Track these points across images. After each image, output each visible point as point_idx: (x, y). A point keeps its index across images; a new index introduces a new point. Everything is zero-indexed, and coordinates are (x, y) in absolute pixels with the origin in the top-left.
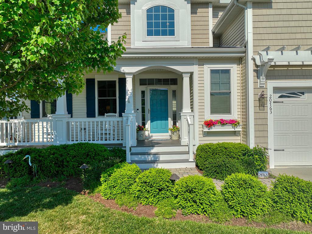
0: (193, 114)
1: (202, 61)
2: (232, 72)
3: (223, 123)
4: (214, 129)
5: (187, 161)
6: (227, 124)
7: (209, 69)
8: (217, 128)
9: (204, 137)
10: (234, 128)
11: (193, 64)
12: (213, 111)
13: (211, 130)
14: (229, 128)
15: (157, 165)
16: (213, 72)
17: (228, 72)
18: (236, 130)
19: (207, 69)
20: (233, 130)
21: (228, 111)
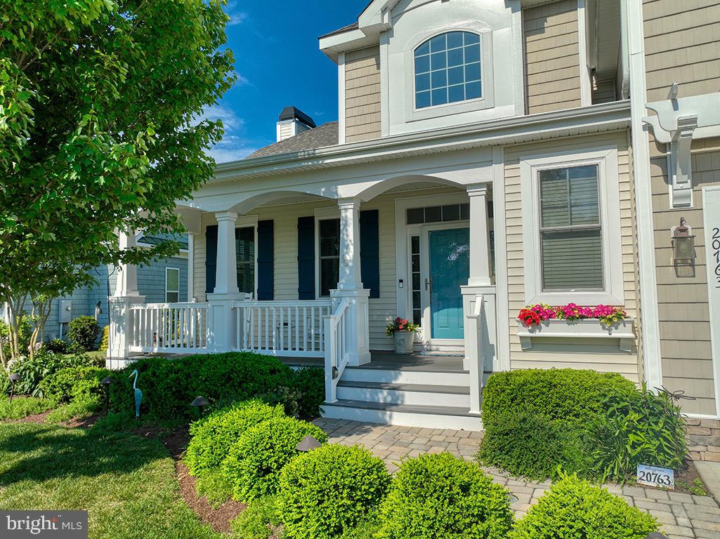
0: (492, 290)
1: (513, 152)
2: (602, 171)
3: (571, 314)
4: (546, 331)
5: (463, 413)
6: (582, 317)
7: (535, 170)
8: (556, 329)
9: (524, 351)
10: (609, 330)
11: (490, 163)
12: (548, 283)
13: (538, 334)
14: (591, 330)
15: (391, 417)
16: (546, 176)
17: (591, 171)
18: (615, 334)
19: (528, 170)
20: (605, 334)
21: (595, 280)
